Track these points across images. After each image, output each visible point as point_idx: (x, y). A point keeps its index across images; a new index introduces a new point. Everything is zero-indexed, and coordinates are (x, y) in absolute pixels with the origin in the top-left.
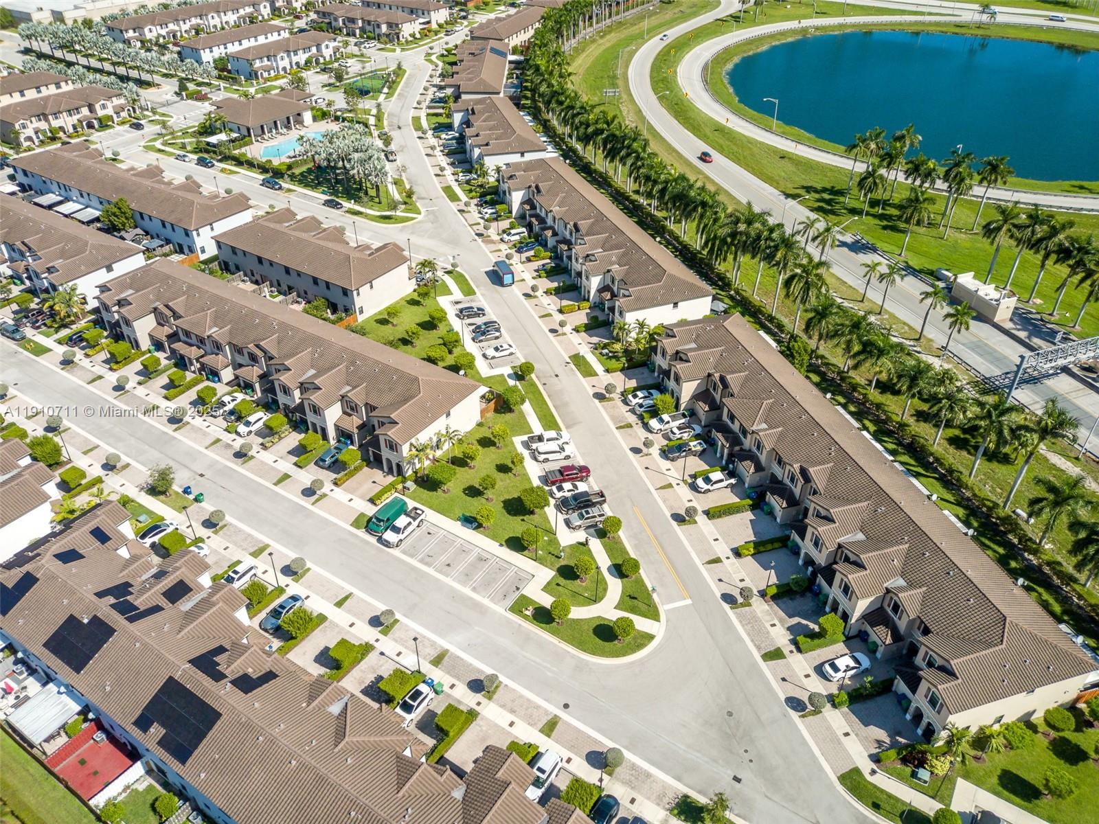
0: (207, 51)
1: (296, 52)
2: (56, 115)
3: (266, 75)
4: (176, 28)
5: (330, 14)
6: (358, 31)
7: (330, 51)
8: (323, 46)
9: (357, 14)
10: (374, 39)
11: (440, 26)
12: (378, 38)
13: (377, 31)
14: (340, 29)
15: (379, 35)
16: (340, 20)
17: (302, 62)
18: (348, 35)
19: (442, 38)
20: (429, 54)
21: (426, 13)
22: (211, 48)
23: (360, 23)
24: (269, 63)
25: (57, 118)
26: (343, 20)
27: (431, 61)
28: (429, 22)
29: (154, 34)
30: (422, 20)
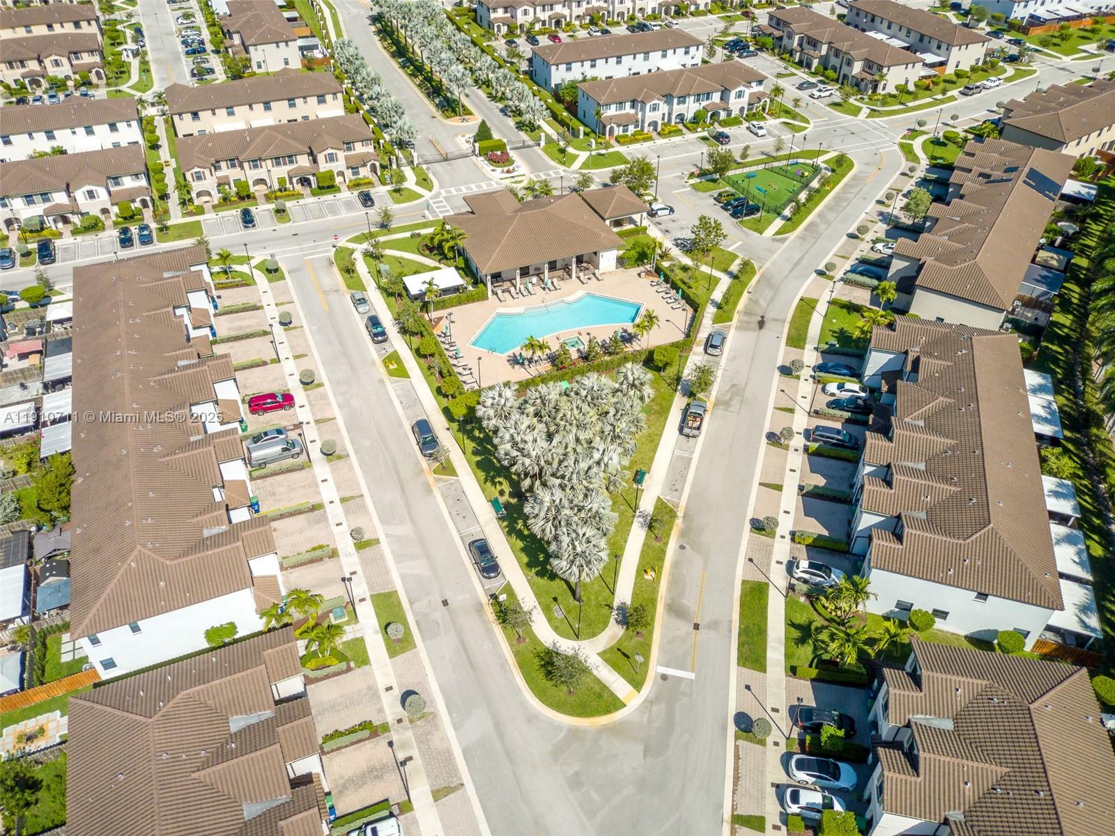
0: (563, 67)
1: (682, 100)
2: (256, 162)
3: (618, 131)
4: (566, 12)
5: (787, 24)
6: (815, 63)
7: (744, 101)
8: (733, 94)
9: (824, 35)
10: (837, 81)
11: (959, 75)
12: (842, 80)
13: (845, 70)
14: (791, 53)
15: (845, 76)
16: (797, 38)
17: (689, 115)
18: (800, 63)
19: (953, 98)
20: (913, 133)
21: (944, 47)
22: (569, 64)
23: (824, 49)
24: (633, 111)
25: (256, 167)
26: (801, 39)
27: (907, 150)
28: (942, 64)
29: (530, 17)
30: (930, 58)
